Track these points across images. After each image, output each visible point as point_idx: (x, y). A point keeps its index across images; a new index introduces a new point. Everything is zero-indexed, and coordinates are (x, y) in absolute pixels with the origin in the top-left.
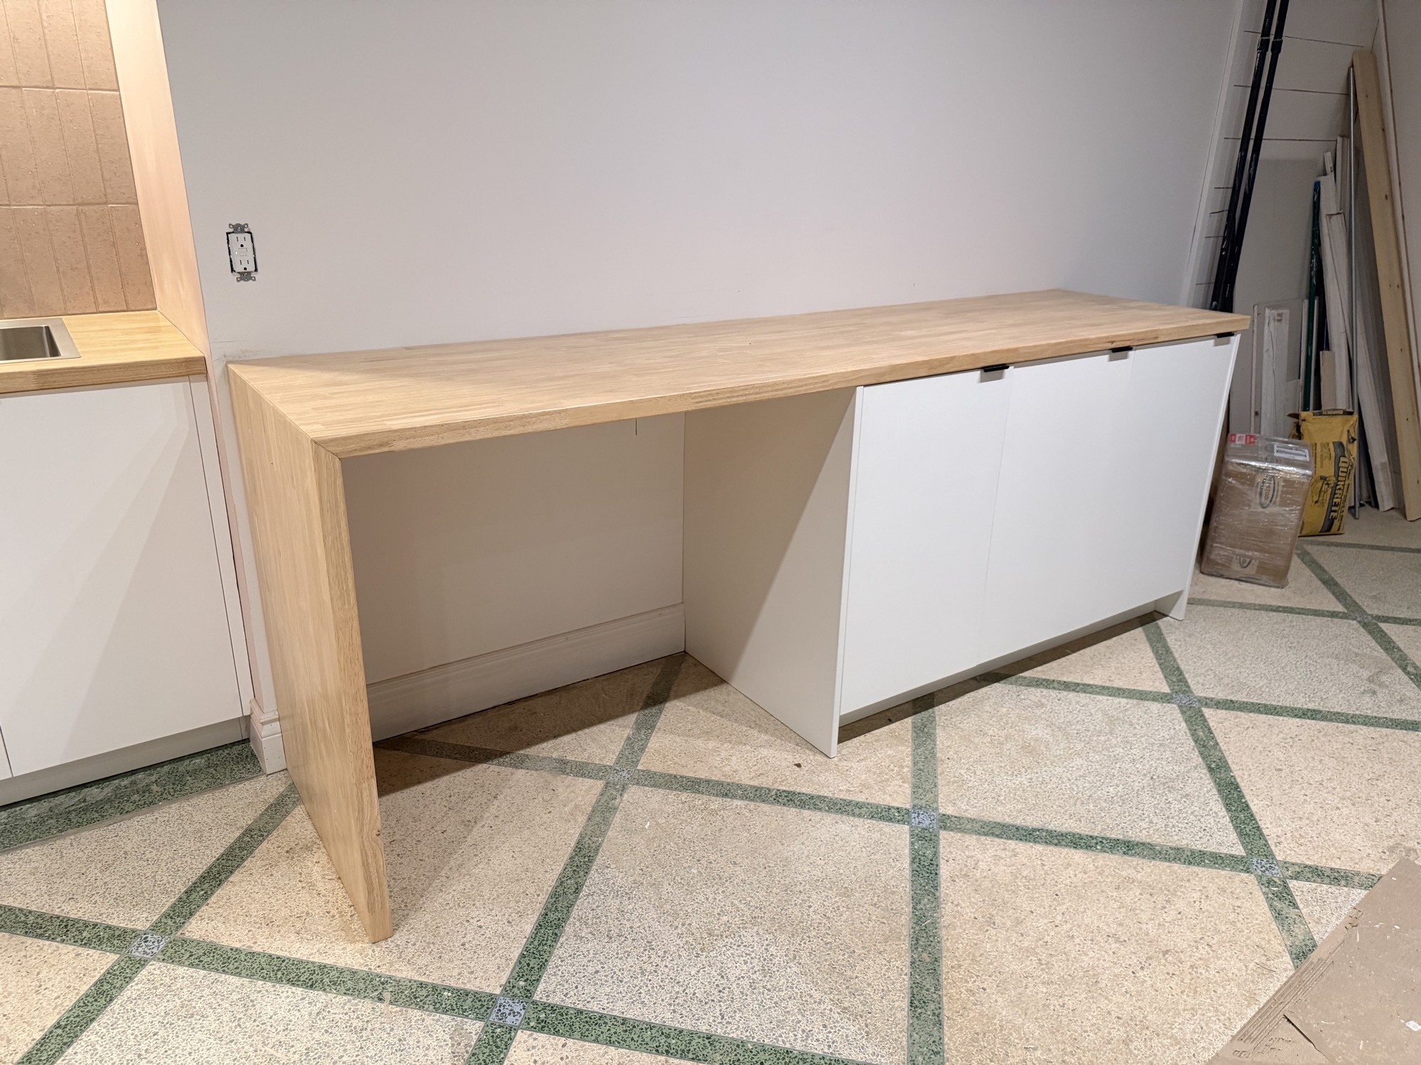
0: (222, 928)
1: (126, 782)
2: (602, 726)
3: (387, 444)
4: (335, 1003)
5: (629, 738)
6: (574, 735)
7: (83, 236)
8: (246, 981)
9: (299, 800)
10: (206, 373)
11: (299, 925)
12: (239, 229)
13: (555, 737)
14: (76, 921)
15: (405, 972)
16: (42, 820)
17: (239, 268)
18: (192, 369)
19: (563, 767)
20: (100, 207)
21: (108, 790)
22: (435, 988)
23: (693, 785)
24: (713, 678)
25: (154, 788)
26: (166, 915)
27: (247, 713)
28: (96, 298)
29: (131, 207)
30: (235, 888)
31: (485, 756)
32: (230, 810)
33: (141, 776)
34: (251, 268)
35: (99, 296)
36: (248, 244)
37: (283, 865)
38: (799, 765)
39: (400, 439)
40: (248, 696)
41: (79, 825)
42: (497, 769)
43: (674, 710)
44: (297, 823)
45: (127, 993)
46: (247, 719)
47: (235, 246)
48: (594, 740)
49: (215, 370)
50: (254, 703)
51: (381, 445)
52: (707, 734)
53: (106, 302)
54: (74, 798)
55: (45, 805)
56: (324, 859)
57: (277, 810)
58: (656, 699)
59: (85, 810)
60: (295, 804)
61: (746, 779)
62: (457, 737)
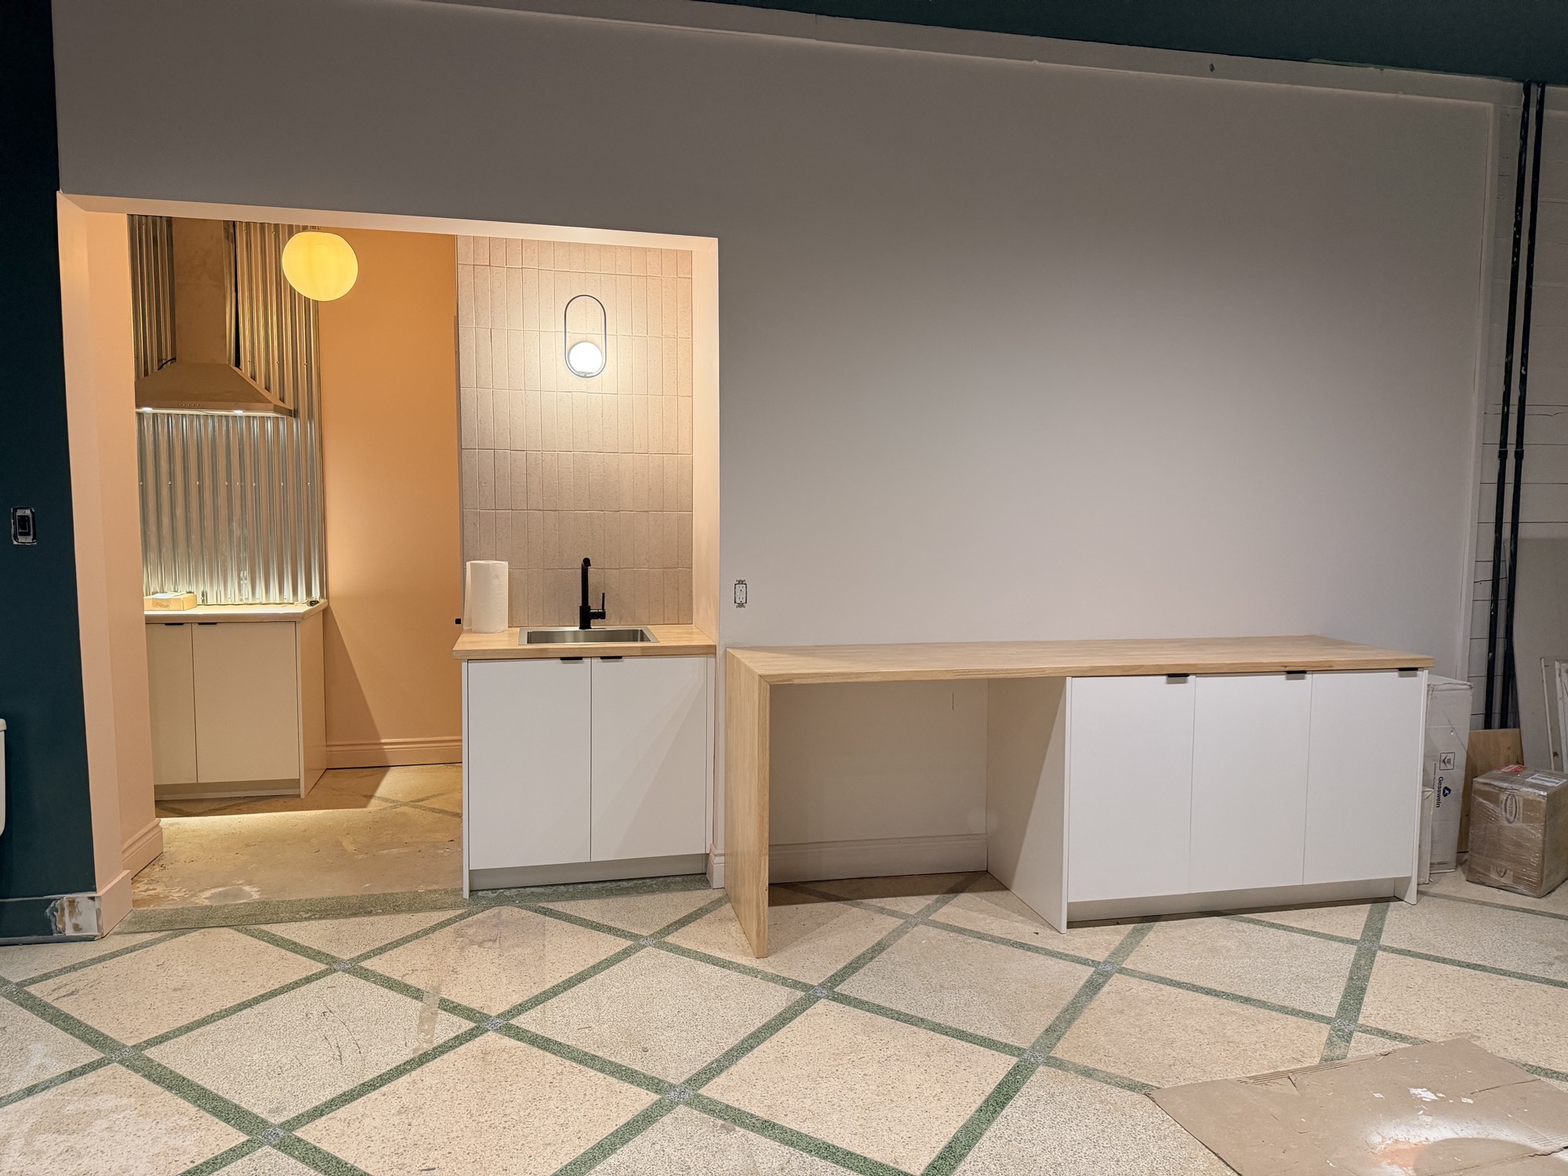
0: (683, 941)
1: (640, 882)
2: (914, 897)
3: (791, 680)
4: (735, 975)
5: (929, 905)
6: (894, 898)
7: (664, 584)
8: (692, 960)
9: (730, 901)
10: (716, 654)
11: (720, 946)
12: (741, 582)
13: (882, 897)
14: (614, 928)
15: (770, 970)
16: (599, 890)
17: (738, 601)
18: (709, 651)
19: (882, 910)
20: (674, 570)
21: (631, 884)
22: (784, 978)
23: (962, 931)
24: (1001, 886)
25: (654, 886)
26: (657, 932)
27: (707, 852)
28: (664, 616)
29: (689, 570)
30: (691, 928)
31: (837, 899)
32: (693, 900)
33: (648, 880)
34: (744, 601)
35: (666, 615)
36: (744, 590)
37: (717, 924)
38: (1037, 933)
39: (797, 678)
40: (710, 841)
41: (616, 895)
42: (842, 905)
43: (964, 897)
44: (727, 909)
45: (637, 955)
46: (707, 855)
47: (738, 590)
48: (905, 902)
49: (720, 652)
50: (712, 846)
51: (788, 680)
52: (982, 911)
53: (668, 619)
54: (614, 885)
55: (600, 885)
56: (738, 925)
57: (717, 903)
58: (956, 890)
59: (620, 889)
60: (726, 903)
61: (997, 933)
62: (823, 888)
